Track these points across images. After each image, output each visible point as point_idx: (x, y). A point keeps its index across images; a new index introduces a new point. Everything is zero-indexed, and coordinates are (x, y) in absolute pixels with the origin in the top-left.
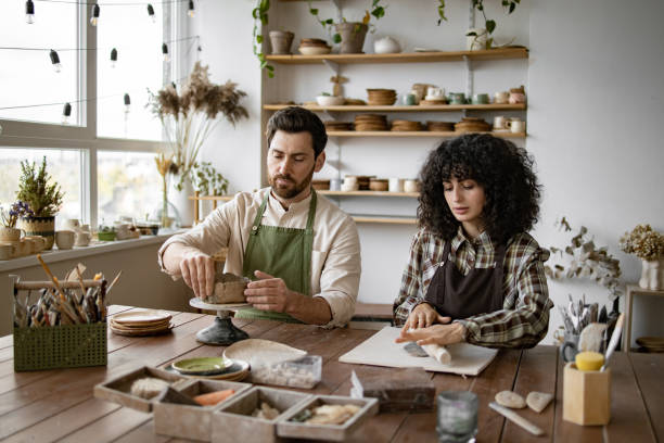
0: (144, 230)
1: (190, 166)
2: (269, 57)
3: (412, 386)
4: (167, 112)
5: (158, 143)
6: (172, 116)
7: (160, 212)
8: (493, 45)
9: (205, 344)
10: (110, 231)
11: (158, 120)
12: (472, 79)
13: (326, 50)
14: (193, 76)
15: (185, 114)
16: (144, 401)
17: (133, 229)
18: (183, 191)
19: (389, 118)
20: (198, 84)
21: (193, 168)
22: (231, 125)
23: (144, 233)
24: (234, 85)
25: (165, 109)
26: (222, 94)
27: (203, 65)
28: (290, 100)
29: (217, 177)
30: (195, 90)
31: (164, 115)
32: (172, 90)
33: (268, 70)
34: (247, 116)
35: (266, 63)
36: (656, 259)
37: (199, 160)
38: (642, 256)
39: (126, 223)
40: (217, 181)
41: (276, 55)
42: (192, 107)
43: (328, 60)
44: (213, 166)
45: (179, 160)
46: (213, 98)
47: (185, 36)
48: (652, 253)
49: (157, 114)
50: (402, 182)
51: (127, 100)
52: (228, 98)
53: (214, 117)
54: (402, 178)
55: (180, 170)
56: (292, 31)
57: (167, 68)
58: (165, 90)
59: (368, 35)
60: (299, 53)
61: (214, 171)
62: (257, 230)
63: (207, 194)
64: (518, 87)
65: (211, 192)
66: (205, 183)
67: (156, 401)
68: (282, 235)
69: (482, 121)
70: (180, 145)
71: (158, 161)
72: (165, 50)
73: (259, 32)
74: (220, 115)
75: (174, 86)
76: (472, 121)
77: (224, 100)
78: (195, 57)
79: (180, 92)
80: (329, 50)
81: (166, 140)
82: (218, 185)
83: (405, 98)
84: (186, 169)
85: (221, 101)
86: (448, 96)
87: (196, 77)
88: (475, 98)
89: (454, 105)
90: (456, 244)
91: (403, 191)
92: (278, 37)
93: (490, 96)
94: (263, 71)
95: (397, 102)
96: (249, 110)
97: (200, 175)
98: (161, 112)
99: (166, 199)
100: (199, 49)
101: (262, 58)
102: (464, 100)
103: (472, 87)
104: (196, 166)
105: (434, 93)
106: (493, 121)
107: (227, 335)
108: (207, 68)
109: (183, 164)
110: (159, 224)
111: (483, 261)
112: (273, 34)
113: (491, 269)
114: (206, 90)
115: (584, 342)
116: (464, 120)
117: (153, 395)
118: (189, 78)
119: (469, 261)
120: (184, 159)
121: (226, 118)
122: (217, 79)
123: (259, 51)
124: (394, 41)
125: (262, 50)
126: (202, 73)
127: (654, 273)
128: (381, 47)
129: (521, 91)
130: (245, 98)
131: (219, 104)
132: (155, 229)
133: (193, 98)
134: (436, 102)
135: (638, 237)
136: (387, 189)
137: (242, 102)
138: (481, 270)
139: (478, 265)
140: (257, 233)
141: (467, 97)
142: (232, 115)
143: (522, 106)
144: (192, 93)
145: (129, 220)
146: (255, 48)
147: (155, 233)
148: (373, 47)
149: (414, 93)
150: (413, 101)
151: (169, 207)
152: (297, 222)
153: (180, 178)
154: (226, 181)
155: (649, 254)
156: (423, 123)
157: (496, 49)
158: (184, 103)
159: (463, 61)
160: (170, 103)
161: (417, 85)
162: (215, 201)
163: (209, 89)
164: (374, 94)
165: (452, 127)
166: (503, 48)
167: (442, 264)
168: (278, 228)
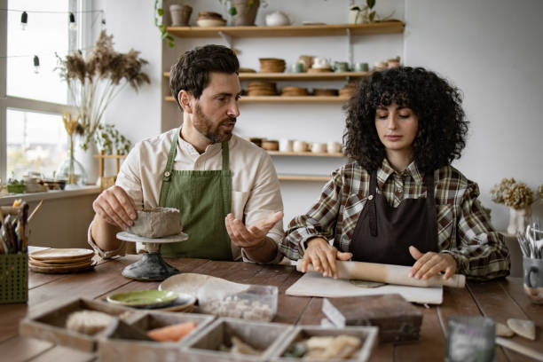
0: (51, 185)
1: (95, 128)
2: (169, 28)
3: (397, 314)
4: (74, 77)
6: (78, 81)
7: (67, 169)
8: (376, 19)
9: (134, 280)
10: (20, 184)
11: (65, 83)
12: (352, 51)
13: (221, 23)
14: (98, 44)
15: (91, 79)
16: (86, 337)
17: (42, 183)
18: (88, 151)
19: (279, 86)
20: (104, 51)
21: (97, 129)
22: (134, 90)
23: (51, 188)
24: (137, 53)
25: (72, 74)
26: (126, 61)
27: (108, 34)
29: (120, 139)
30: (100, 56)
31: (71, 79)
32: (79, 56)
33: (168, 41)
34: (149, 81)
35: (166, 34)
36: (524, 207)
37: (103, 122)
38: (511, 205)
39: (35, 177)
40: (120, 143)
41: (175, 26)
42: (97, 73)
43: (224, 32)
44: (116, 128)
45: (85, 122)
46: (116, 65)
47: (90, 9)
48: (520, 202)
49: (64, 78)
50: (291, 143)
51: (37, 61)
52: (132, 64)
53: (117, 83)
54: (292, 139)
55: (85, 132)
56: (191, 5)
57: (73, 35)
58: (72, 55)
59: (261, 10)
60: (196, 25)
61: (117, 132)
62: (169, 177)
63: (111, 153)
64: (395, 57)
65: (115, 151)
66: (108, 143)
67: (102, 338)
70: (85, 108)
71: (65, 121)
72: (72, 19)
73: (160, 6)
74: (123, 80)
75: (81, 53)
76: (353, 87)
77: (128, 66)
78: (99, 28)
79: (87, 58)
80: (224, 22)
81: (71, 104)
82: (121, 145)
83: (294, 67)
84: (91, 130)
85: (125, 68)
86: (332, 64)
87: (100, 44)
88: (358, 67)
89: (339, 72)
90: (382, 176)
91: (292, 150)
92: (178, 10)
93: (371, 67)
94: (164, 41)
95: (287, 71)
96: (151, 76)
97: (104, 136)
98: (68, 76)
99: (72, 158)
100: (104, 22)
101: (163, 29)
102: (346, 68)
103: (352, 58)
104: (100, 128)
105: (320, 62)
107: (157, 270)
108: (112, 37)
109: (89, 125)
110: (66, 179)
111: (411, 192)
112: (173, 8)
113: (423, 200)
114: (110, 57)
116: (347, 87)
117: (95, 331)
118: (95, 45)
119: (397, 193)
120: (89, 121)
121: (129, 84)
122: (120, 47)
123: (160, 23)
124: (284, 15)
125: (163, 22)
126: (107, 42)
127: (521, 220)
128: (272, 21)
129: (398, 60)
130: (147, 66)
131: (123, 71)
132: (62, 184)
133: (98, 65)
134: (323, 70)
135: (507, 188)
136: (277, 149)
137: (144, 69)
139: (407, 196)
140: (170, 179)
141: (350, 67)
142: (135, 81)
144: (98, 59)
145: (38, 174)
146: (156, 20)
147: (62, 188)
148: (264, 22)
149: (302, 62)
150: (301, 69)
151: (75, 164)
152: (213, 164)
153: (85, 138)
154: (129, 142)
155: (518, 204)
156: (310, 90)
157: (378, 22)
158: (90, 68)
159: (345, 34)
160: (77, 67)
161: (303, 57)
162: (118, 160)
163: (114, 56)
164: (266, 63)
165: (336, 93)
166: (384, 21)
167: (371, 197)
168: (194, 172)
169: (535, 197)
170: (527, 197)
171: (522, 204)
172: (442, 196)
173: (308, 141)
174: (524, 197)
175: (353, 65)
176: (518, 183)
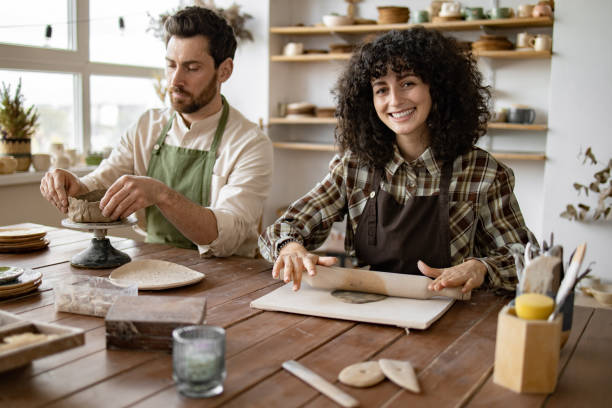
62: (159, 150)
68: (182, 156)
69: (505, 39)
76: (490, 39)
86: (462, 11)
88: (494, 12)
89: (470, 21)
90: (392, 169)
95: (410, 20)
102: (480, 14)
105: (448, 8)
106: (516, 37)
113: (436, 197)
115: (527, 280)
116: (482, 38)
119: (409, 188)
134: (450, 19)
138: (423, 198)
139: (421, 193)
140: (159, 153)
141: (485, 12)
143: (547, 19)
152: (202, 142)
164: (385, 13)
165: (469, 46)
167: (373, 194)
168: (179, 148)
172: (462, 190)
175: (489, 11)
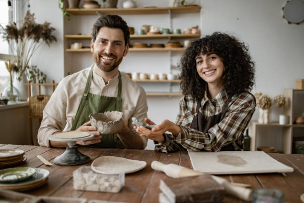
1: (25, 68)
2: (67, 10)
4: (11, 38)
5: (6, 55)
6: (14, 40)
7: (8, 92)
8: (185, 4)
11: (6, 42)
12: (172, 23)
13: (97, 6)
14: (25, 19)
15: (22, 40)
18: (21, 81)
19: (131, 42)
20: (29, 23)
21: (27, 69)
22: (47, 45)
24: (49, 24)
25: (10, 36)
26: (42, 29)
27: (31, 13)
28: (79, 33)
29: (40, 74)
30: (27, 26)
32: (14, 26)
33: (67, 17)
34: (56, 40)
35: (66, 13)
36: (267, 108)
37: (30, 64)
38: (261, 107)
40: (40, 76)
41: (71, 8)
42: (26, 36)
43: (99, 12)
44: (38, 67)
45: (19, 65)
46: (37, 31)
49: (5, 39)
50: (139, 75)
52: (46, 30)
53: (38, 42)
54: (139, 72)
55: (20, 70)
57: (11, 14)
58: (10, 25)
60: (83, 8)
61: (38, 70)
62: (87, 97)
63: (35, 82)
64: (195, 26)
65: (37, 81)
66: (33, 76)
69: (178, 43)
70: (19, 57)
71: (7, 64)
72: (10, 4)
74: (41, 40)
75: (15, 24)
76: (174, 43)
77: (43, 32)
78: (26, 9)
79: (19, 27)
80: (99, 6)
81: (11, 54)
82: (41, 78)
83: (139, 31)
84: (23, 69)
86: (161, 30)
87: (27, 19)
88: (175, 31)
89: (165, 34)
90: (203, 102)
91: (139, 79)
93: (182, 31)
94: (64, 17)
95: (135, 34)
96: (57, 38)
97: (31, 72)
98: (8, 38)
99: (12, 85)
100: (29, 6)
101: (63, 10)
102: (169, 32)
103: (172, 26)
104: (28, 68)
105: (154, 28)
106: (183, 43)
108: (34, 15)
109: (21, 67)
110: (8, 98)
114: (33, 26)
116: (169, 42)
118: (24, 19)
119: (211, 112)
120: (22, 64)
121: (44, 42)
122: (39, 20)
123: (62, 6)
124: (134, 3)
125: (64, 6)
126: (31, 17)
127: (266, 115)
128: (127, 5)
129: (197, 28)
130: (55, 31)
131: (40, 34)
132: (6, 101)
133: (26, 31)
134: (156, 33)
137: (53, 33)
139: (217, 113)
141: (171, 31)
142: (48, 40)
143: (198, 35)
144: (25, 28)
146: (60, 5)
147: (6, 103)
148: (122, 6)
149: (144, 28)
150: (143, 32)
151: (14, 89)
153: (19, 73)
154: (45, 75)
155: (264, 106)
156: (149, 44)
157: (186, 6)
158: (21, 33)
159: (167, 13)
160: (13, 32)
161: (144, 26)
162: (40, 86)
163: (35, 26)
165: (163, 46)
166: (189, 6)
167: (196, 114)
168: (101, 96)
169: (273, 102)
170: (269, 102)
171: (266, 106)
173: (148, 73)
174: (267, 102)
175: (173, 30)
176: (264, 95)
